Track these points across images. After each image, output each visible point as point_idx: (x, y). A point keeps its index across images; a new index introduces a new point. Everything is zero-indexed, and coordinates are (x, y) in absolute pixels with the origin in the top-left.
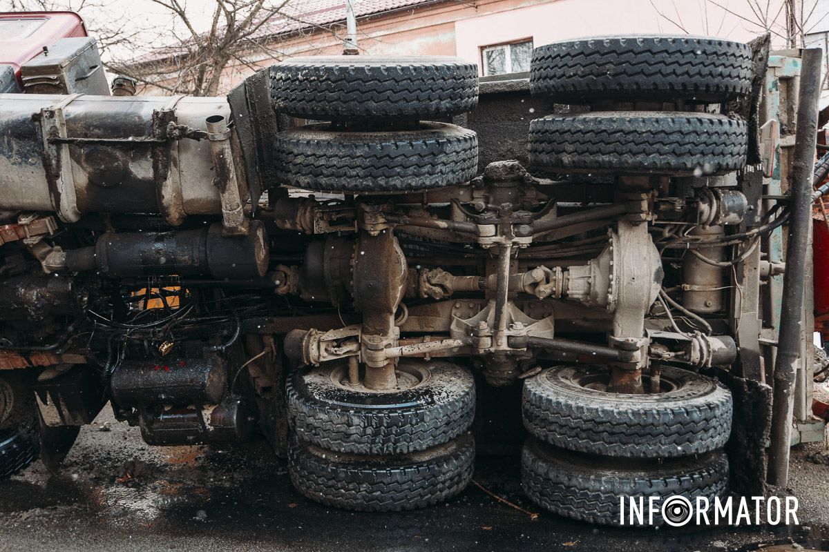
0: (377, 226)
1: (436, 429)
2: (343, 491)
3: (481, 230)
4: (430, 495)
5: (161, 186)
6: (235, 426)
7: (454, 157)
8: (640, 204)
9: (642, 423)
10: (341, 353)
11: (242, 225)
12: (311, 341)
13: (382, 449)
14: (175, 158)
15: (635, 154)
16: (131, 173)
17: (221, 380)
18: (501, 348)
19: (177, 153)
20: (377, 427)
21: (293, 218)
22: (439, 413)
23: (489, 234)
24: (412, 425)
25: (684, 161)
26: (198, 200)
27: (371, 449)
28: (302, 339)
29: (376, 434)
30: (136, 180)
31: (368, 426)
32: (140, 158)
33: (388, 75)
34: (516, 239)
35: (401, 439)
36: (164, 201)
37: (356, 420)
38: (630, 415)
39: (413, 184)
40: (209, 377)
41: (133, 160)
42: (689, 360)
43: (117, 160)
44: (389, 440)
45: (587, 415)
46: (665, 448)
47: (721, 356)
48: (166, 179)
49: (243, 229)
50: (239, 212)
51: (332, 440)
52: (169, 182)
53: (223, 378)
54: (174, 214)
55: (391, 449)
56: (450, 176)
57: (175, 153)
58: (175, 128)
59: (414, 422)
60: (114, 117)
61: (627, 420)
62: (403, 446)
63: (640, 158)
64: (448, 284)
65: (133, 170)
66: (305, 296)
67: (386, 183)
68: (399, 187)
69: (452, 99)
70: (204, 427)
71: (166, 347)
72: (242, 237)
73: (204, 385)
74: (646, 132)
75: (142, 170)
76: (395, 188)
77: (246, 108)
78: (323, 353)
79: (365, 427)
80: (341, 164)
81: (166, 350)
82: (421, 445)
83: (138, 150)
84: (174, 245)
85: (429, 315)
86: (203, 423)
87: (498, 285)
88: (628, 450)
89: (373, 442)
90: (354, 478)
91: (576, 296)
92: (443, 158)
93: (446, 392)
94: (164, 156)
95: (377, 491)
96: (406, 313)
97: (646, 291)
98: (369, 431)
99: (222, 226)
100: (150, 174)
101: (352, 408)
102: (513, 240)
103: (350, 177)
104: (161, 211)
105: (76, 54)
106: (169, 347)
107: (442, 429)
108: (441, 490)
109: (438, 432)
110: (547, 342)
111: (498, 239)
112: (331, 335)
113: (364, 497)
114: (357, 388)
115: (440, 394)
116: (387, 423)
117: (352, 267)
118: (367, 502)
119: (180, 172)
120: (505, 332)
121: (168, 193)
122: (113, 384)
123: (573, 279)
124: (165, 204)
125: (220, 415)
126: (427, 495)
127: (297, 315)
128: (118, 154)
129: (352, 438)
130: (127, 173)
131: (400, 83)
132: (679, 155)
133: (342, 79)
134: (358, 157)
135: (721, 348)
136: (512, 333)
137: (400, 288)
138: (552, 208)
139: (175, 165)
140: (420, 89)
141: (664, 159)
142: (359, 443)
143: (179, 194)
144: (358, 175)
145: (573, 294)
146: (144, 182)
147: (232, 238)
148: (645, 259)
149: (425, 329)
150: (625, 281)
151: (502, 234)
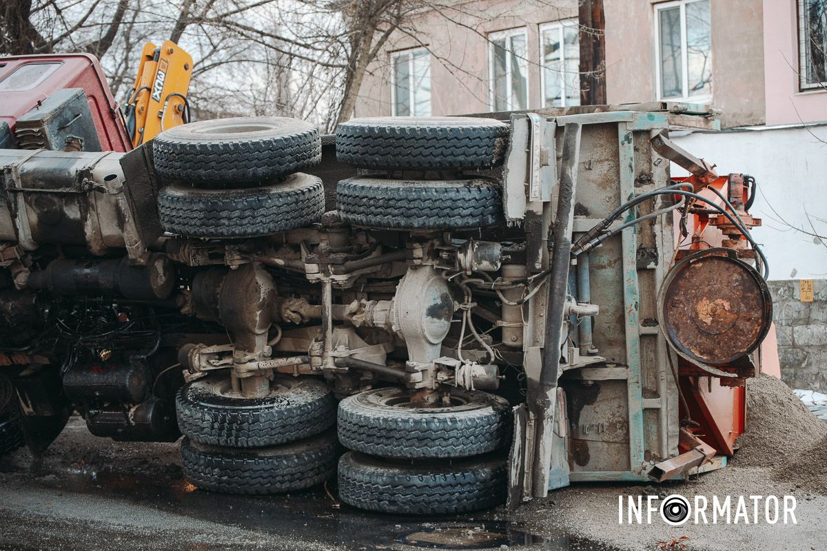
0: (235, 262)
1: (272, 429)
2: (202, 474)
3: (306, 268)
4: (269, 485)
5: (84, 225)
6: (150, 422)
7: (274, 210)
8: (412, 252)
9: (388, 428)
10: (217, 364)
11: (141, 257)
12: (194, 353)
13: (226, 441)
14: (93, 205)
15: (376, 215)
16: (66, 214)
17: (140, 383)
18: (328, 366)
19: (94, 200)
20: (221, 423)
21: (177, 253)
22: (274, 416)
23: (312, 271)
24: (250, 424)
25: (412, 221)
26: (114, 236)
27: (218, 440)
28: (189, 351)
29: (221, 429)
30: (68, 219)
31: (215, 422)
32: (71, 204)
33: (212, 151)
34: (333, 277)
35: (241, 435)
36: (86, 237)
37: (207, 417)
38: (381, 421)
39: (237, 232)
40: (128, 379)
41: (66, 204)
42: (454, 383)
43: (55, 204)
44: (231, 435)
45: (355, 420)
46: (405, 450)
47: (481, 381)
48: (86, 220)
49: (142, 260)
50: (138, 247)
51: (194, 432)
52: (89, 222)
53: (143, 382)
54: (95, 248)
55: (233, 442)
56: (271, 225)
57: (92, 201)
58: (87, 183)
59: (250, 421)
60: (52, 172)
61: (378, 425)
62: (243, 441)
63: (378, 218)
64: (302, 311)
65: (67, 212)
66: (199, 316)
67: (216, 231)
68: (226, 234)
69: (269, 166)
70: (128, 422)
71: (104, 353)
72: (142, 267)
73: (125, 386)
74: (382, 199)
75: (73, 213)
76: (222, 234)
77: (144, 165)
78: (204, 364)
79: (213, 422)
80: (185, 216)
81: (105, 356)
82: (258, 441)
83: (69, 198)
84: (97, 271)
85: (300, 338)
86: (127, 418)
87: (322, 313)
88: (379, 449)
89: (220, 435)
90: (209, 465)
91: (380, 326)
92: (262, 211)
93: (288, 401)
94: (84, 203)
95: (225, 476)
96: (280, 335)
97: (418, 324)
98: (216, 425)
99: (128, 259)
100: (78, 216)
101: (207, 407)
102: (331, 277)
103: (191, 226)
104: (85, 245)
105: (59, 108)
106: (107, 354)
107: (277, 430)
108: (282, 482)
109: (273, 432)
110: (360, 363)
111: (320, 276)
112: (214, 349)
113: (216, 480)
114: (236, 396)
115: (281, 401)
116: (229, 420)
117: (218, 294)
118: (219, 484)
119: (98, 215)
120: (330, 353)
121: (89, 230)
122: (64, 381)
123: (377, 311)
124: (87, 239)
125: (140, 413)
126: (267, 484)
127: (209, 333)
128: (56, 200)
129: (205, 430)
130: (63, 214)
131: (221, 157)
132: (408, 217)
133: (181, 153)
134: (195, 211)
135: (482, 375)
136: (335, 354)
137: (258, 313)
138: (375, 251)
139: (94, 210)
140: (237, 160)
141: (395, 220)
142: (211, 436)
143: (98, 231)
144: (195, 225)
145: (377, 324)
146: (74, 221)
147: (135, 267)
148: (417, 297)
149: (299, 350)
150: (402, 314)
151: (323, 272)
